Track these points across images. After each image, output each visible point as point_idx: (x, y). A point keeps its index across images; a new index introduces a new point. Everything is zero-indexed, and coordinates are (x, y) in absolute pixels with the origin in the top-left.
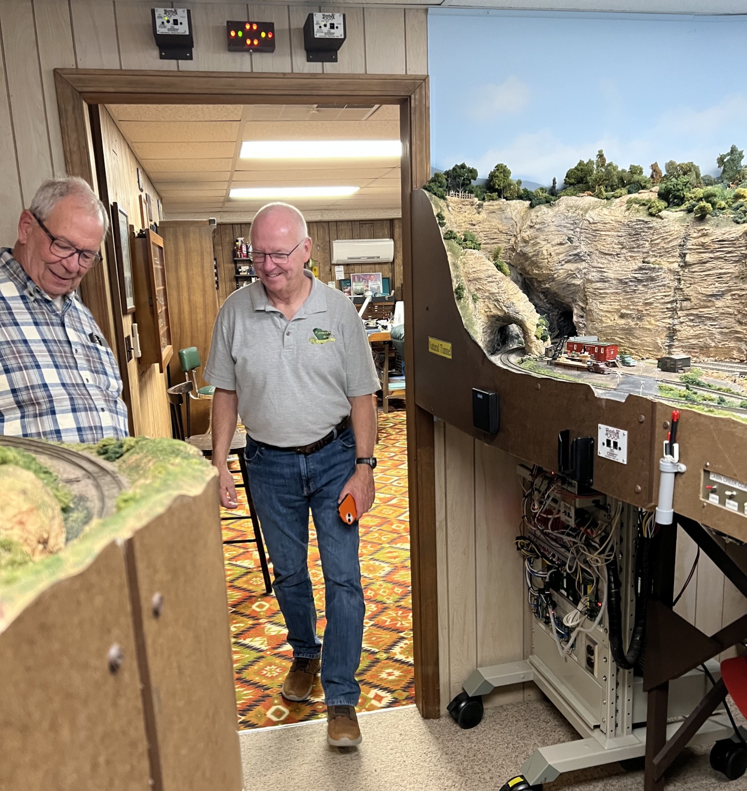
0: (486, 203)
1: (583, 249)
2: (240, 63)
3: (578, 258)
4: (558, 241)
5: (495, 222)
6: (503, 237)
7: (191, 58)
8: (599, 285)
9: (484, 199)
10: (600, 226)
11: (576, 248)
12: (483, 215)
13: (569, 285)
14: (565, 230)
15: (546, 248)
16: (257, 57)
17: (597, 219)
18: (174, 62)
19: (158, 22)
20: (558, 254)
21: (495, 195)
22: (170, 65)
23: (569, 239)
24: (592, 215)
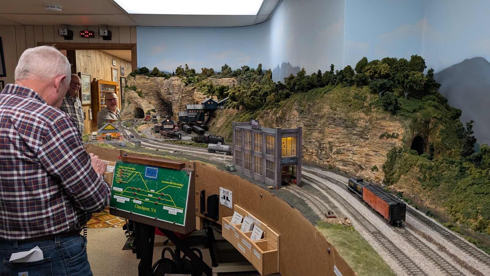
0: (150, 78)
1: (171, 91)
2: (85, 41)
3: (170, 94)
4: (165, 89)
5: (153, 83)
6: (155, 87)
7: (72, 39)
8: (174, 101)
9: (150, 77)
10: (174, 85)
11: (169, 91)
12: (149, 81)
13: (169, 101)
14: (167, 86)
15: (162, 91)
16: (90, 39)
17: (174, 83)
18: (68, 40)
19: (60, 32)
20: (165, 92)
21: (153, 76)
22: (67, 41)
23: (168, 89)
24: (173, 82)
